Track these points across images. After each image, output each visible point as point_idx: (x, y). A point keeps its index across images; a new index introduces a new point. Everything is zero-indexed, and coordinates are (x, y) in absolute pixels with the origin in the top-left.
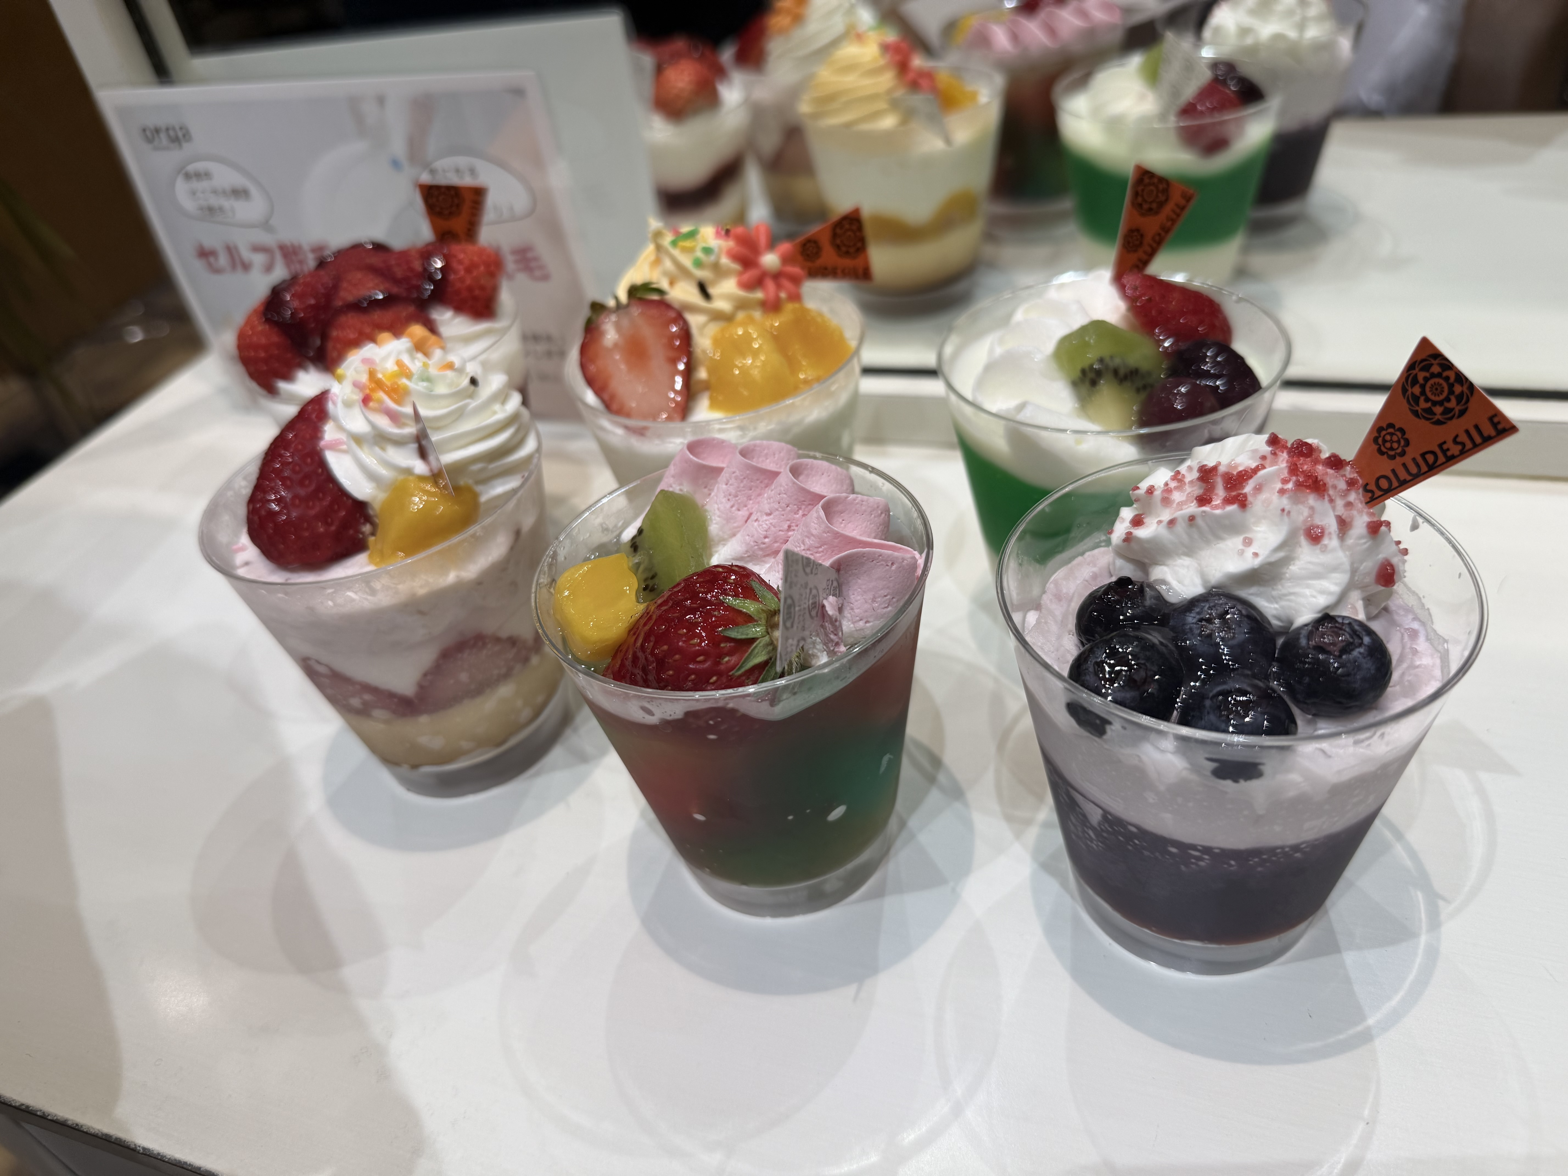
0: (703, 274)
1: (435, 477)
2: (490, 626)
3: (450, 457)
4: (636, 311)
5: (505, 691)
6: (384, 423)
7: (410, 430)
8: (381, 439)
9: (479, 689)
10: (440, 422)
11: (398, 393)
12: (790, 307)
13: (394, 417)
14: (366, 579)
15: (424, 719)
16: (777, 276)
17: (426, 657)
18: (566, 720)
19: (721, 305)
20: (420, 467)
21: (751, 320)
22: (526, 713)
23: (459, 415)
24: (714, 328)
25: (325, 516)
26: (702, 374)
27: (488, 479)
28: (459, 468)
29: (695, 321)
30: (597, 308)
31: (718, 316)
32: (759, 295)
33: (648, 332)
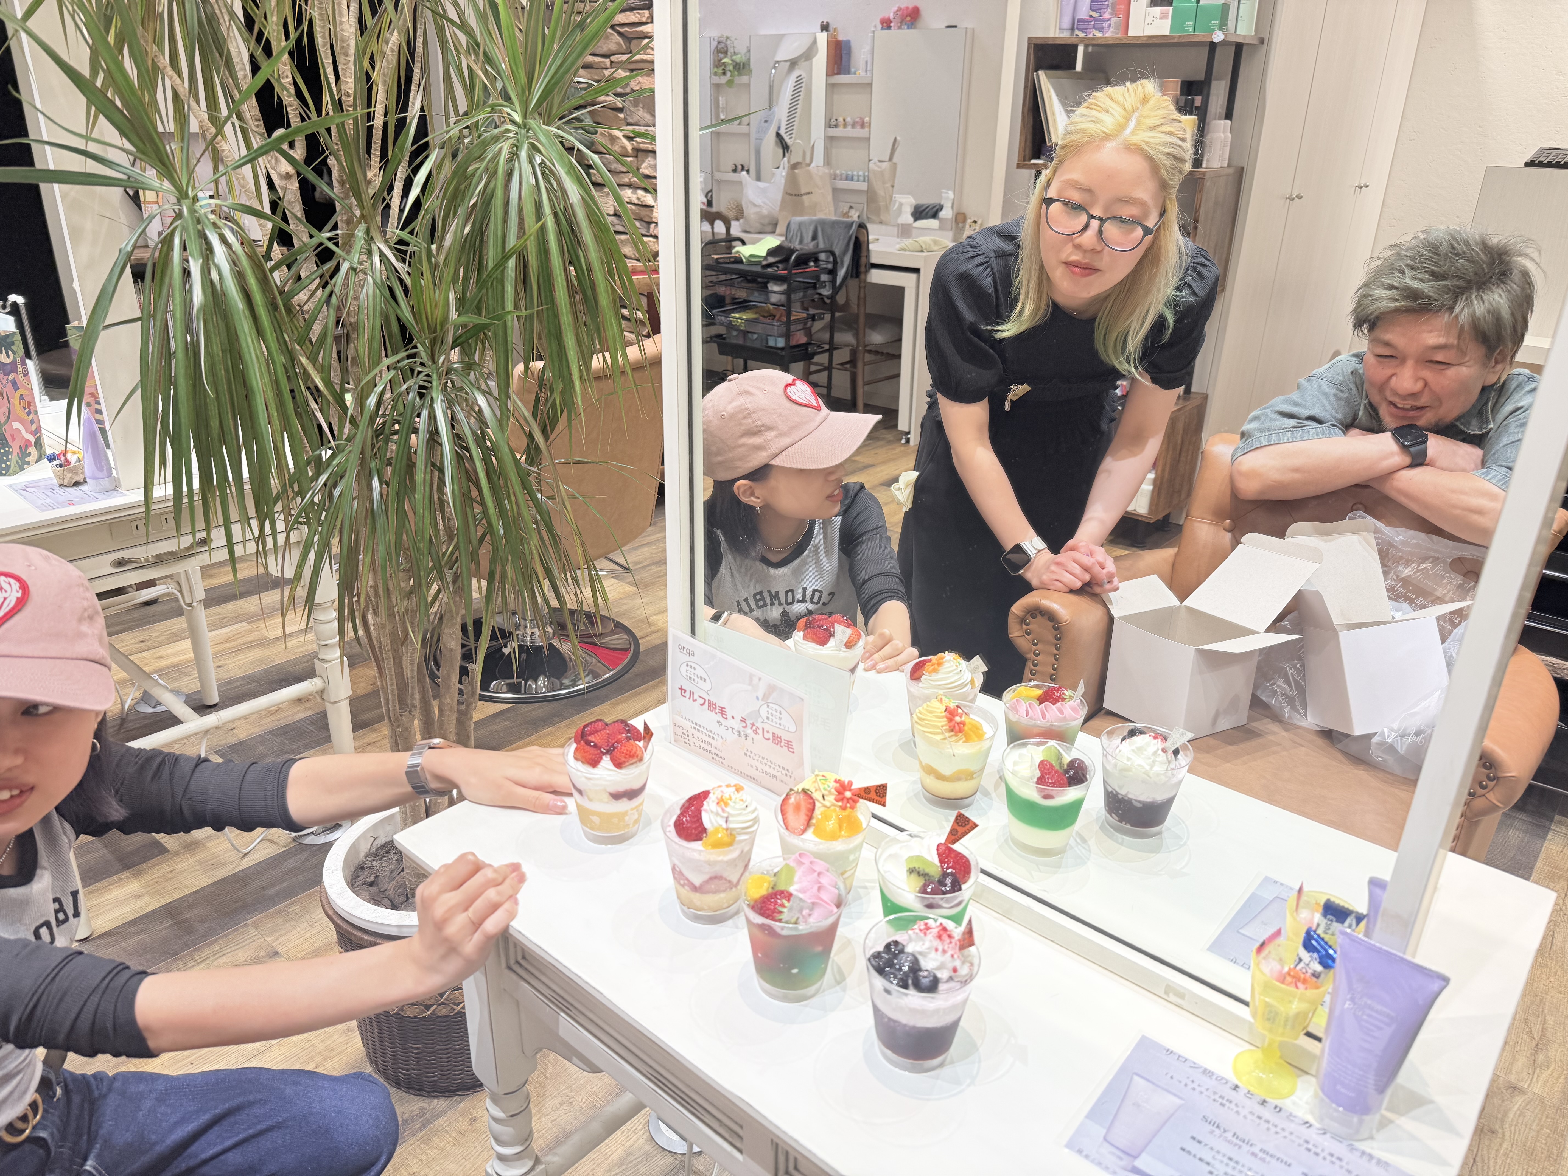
0: (825, 792)
1: (727, 829)
2: (725, 875)
3: (731, 826)
4: (802, 796)
5: (722, 895)
6: (720, 810)
7: (725, 815)
8: (717, 814)
9: (715, 892)
10: (733, 816)
11: (726, 804)
12: (849, 810)
13: (723, 810)
14: (700, 851)
15: (698, 894)
16: (848, 799)
17: (706, 877)
18: (737, 913)
19: (827, 803)
20: (724, 826)
21: (835, 811)
22: (726, 905)
23: (739, 815)
24: (823, 809)
25: (696, 829)
26: (814, 821)
27: (739, 834)
28: (734, 829)
29: (817, 804)
30: (791, 790)
31: (825, 806)
32: (840, 804)
33: (803, 804)
